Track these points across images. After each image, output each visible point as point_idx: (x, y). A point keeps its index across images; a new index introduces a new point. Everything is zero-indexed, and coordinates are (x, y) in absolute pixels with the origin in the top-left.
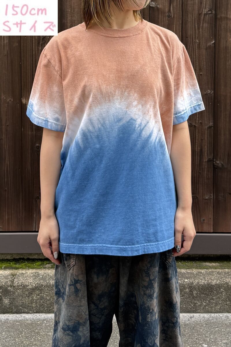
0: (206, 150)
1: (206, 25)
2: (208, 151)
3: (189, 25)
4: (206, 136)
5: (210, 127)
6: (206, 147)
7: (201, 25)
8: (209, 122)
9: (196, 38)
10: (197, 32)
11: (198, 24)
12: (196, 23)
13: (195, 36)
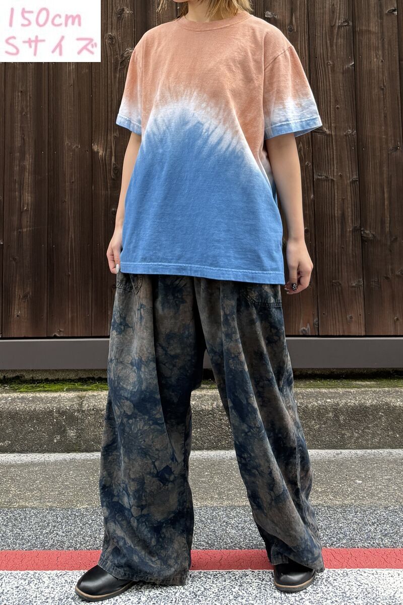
0: (350, 214)
1: (341, 41)
2: (352, 216)
3: (318, 41)
4: (349, 194)
5: (353, 182)
6: (349, 210)
7: (335, 41)
8: (352, 175)
9: (329, 58)
10: (329, 50)
11: (330, 39)
12: (328, 39)
13: (327, 56)
